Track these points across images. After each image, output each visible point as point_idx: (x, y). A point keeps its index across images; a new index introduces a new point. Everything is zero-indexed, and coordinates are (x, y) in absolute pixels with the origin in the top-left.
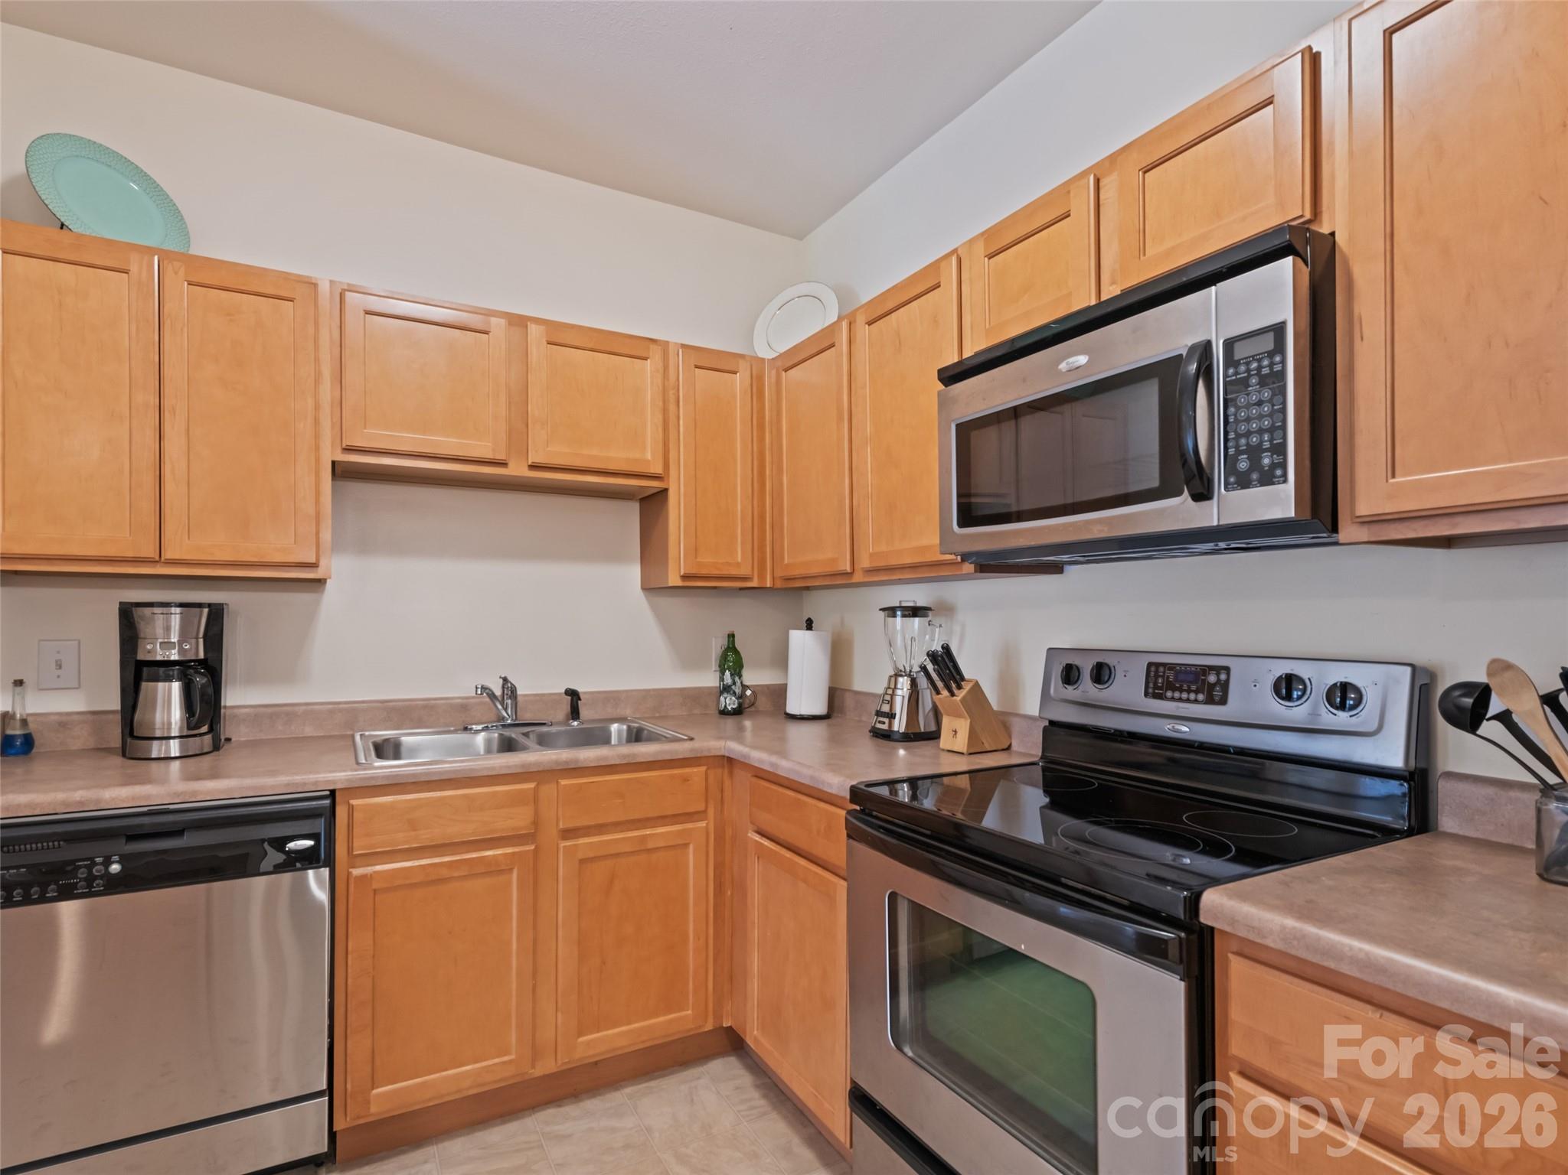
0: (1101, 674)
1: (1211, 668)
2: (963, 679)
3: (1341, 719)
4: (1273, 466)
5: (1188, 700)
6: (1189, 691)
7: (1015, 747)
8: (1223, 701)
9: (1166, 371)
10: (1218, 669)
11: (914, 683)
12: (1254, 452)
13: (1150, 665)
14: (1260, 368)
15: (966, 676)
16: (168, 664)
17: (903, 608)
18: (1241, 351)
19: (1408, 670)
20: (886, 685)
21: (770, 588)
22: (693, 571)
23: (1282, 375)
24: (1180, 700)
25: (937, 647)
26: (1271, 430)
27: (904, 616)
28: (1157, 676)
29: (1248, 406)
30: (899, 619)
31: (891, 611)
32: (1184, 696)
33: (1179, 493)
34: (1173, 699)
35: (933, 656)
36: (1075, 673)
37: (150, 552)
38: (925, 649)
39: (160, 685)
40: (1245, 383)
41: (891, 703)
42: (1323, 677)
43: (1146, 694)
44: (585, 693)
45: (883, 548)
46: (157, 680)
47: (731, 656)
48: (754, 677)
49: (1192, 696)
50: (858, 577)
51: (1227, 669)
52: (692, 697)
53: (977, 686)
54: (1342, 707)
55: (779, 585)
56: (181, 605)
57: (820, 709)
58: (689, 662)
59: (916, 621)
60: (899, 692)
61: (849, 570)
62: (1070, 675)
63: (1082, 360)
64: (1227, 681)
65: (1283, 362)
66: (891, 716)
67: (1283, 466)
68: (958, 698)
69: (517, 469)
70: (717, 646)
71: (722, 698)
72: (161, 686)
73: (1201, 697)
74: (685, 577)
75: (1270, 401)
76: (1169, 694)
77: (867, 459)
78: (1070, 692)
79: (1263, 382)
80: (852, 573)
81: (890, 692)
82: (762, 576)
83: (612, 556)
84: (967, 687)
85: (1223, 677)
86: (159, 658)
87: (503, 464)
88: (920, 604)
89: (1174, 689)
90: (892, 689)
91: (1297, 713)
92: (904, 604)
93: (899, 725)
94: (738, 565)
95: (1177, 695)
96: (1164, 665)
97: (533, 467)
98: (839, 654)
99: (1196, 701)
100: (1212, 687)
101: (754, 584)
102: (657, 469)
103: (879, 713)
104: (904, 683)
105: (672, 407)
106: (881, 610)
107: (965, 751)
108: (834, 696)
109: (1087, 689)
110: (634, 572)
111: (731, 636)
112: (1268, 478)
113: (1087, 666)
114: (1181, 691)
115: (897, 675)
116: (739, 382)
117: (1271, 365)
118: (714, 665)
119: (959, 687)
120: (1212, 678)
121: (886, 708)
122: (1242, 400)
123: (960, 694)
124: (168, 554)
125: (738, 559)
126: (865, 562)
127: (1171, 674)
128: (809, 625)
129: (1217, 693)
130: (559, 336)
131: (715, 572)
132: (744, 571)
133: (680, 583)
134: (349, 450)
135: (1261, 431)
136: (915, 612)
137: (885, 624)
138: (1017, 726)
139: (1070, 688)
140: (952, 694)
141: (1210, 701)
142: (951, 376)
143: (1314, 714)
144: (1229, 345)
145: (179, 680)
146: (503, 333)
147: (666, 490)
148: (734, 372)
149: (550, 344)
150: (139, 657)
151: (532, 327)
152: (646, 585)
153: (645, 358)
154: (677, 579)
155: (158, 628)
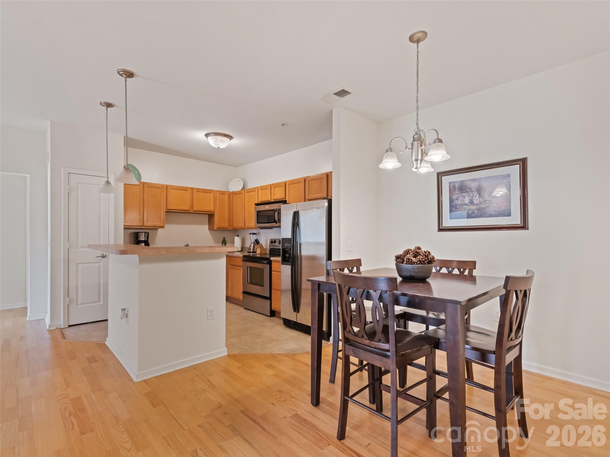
0: (275, 242)
2: (259, 243)
9: (274, 210)
11: (254, 244)
13: (279, 240)
15: (260, 243)
16: (143, 241)
17: (252, 233)
21: (231, 230)
22: (218, 227)
25: (256, 239)
31: (251, 234)
35: (255, 240)
37: (142, 225)
38: (254, 239)
40: (279, 213)
41: (250, 247)
43: (278, 244)
45: (248, 225)
46: (141, 243)
47: (224, 241)
50: (245, 229)
53: (261, 244)
55: (233, 229)
56: (144, 232)
57: (240, 250)
58: (217, 242)
59: (255, 235)
61: (244, 227)
62: (272, 242)
63: (268, 207)
66: (250, 249)
69: (191, 211)
70: (221, 240)
72: (141, 244)
74: (217, 228)
77: (247, 212)
80: (244, 228)
82: (230, 228)
84: (260, 244)
86: (141, 240)
87: (189, 211)
88: (255, 233)
90: (251, 245)
93: (251, 251)
97: (194, 211)
98: (243, 241)
101: (229, 229)
102: (213, 211)
103: (249, 249)
104: (252, 244)
105: (215, 201)
106: (249, 234)
107: (260, 254)
108: (242, 247)
109: (274, 244)
110: (207, 227)
111: (224, 238)
116: (226, 196)
118: (221, 243)
121: (250, 248)
122: (279, 215)
123: (259, 245)
124: (145, 225)
125: (226, 225)
126: (246, 227)
128: (238, 236)
130: (198, 190)
131: (222, 227)
132: (227, 227)
133: (216, 229)
134: (168, 209)
136: (254, 234)
137: (250, 236)
138: (266, 250)
139: (272, 244)
142: (257, 205)
144: (278, 209)
146: (189, 191)
147: (214, 214)
148: (225, 194)
149: (197, 192)
150: (139, 240)
151: (194, 189)
152: (209, 229)
153: (211, 193)
154: (215, 228)
155: (141, 236)
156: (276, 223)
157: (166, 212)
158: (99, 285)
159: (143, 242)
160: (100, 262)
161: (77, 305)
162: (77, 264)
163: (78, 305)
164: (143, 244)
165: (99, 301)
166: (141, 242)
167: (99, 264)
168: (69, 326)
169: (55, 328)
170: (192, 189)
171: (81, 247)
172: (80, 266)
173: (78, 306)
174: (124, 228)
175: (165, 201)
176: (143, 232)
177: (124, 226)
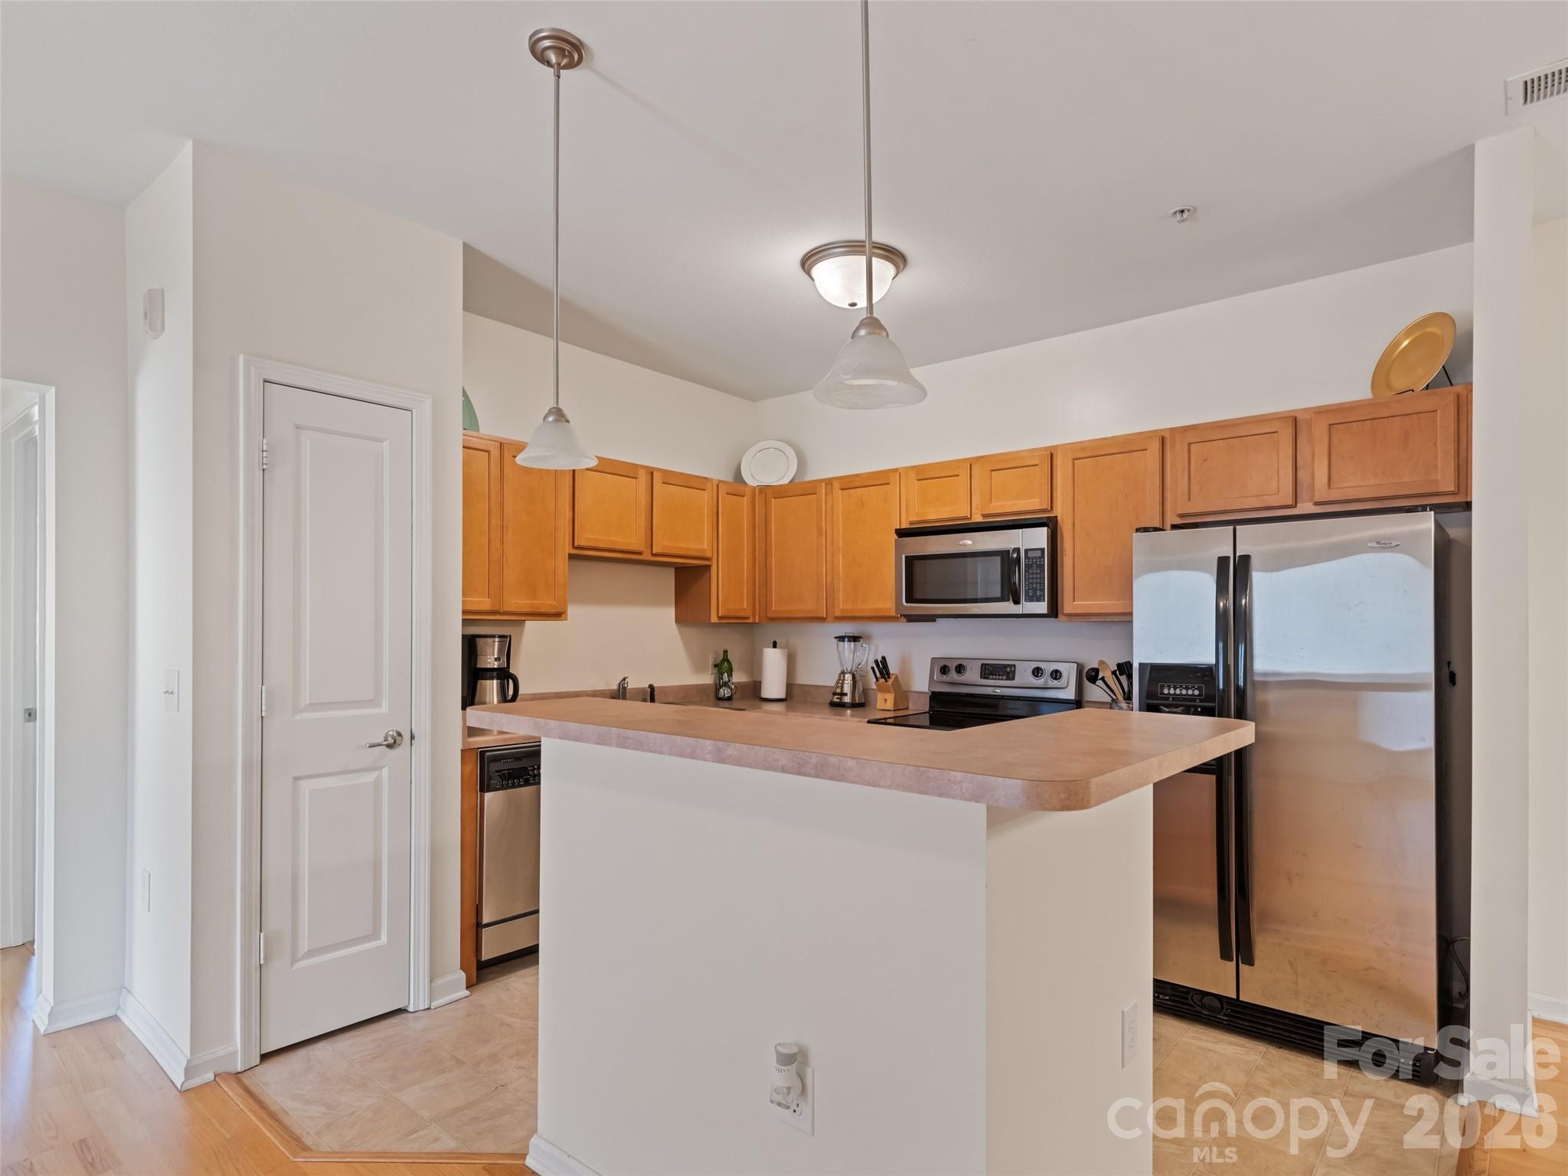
0: (960, 669)
1: (1008, 665)
2: (890, 673)
3: (1055, 683)
4: (1041, 596)
5: (999, 679)
6: (999, 675)
7: (911, 706)
8: (1013, 679)
9: (1004, 554)
10: (1010, 666)
11: (856, 676)
12: (1035, 590)
13: (982, 665)
14: (1036, 562)
16: (490, 670)
17: (849, 637)
18: (1030, 554)
19: (1076, 664)
20: (837, 678)
22: (724, 614)
23: (1044, 565)
24: (996, 679)
26: (1040, 583)
27: (849, 641)
28: (986, 669)
29: (1033, 574)
30: (846, 643)
31: (841, 639)
32: (998, 677)
33: (1009, 600)
34: (993, 679)
35: (876, 662)
36: (947, 669)
37: (496, 608)
39: (488, 681)
40: (1031, 566)
41: (841, 688)
42: (1048, 668)
43: (981, 677)
44: (657, 687)
45: (849, 606)
46: (485, 677)
47: (724, 664)
48: (739, 677)
49: (1001, 677)
50: (828, 620)
51: (1014, 666)
52: (700, 689)
53: (896, 677)
54: (1056, 679)
55: (764, 621)
56: (500, 637)
57: (782, 695)
58: (698, 668)
59: (855, 643)
60: (846, 682)
61: (825, 615)
62: (944, 670)
63: (970, 542)
64: (1015, 671)
65: (1044, 561)
66: (842, 695)
67: (1044, 596)
68: (890, 683)
69: (647, 557)
70: (716, 657)
71: (722, 690)
73: (1004, 677)
74: (720, 618)
75: (1039, 573)
76: (991, 677)
78: (945, 678)
79: (1038, 566)
80: (826, 618)
81: (841, 682)
82: (754, 618)
83: (657, 602)
84: (893, 678)
85: (1013, 669)
86: (489, 666)
87: (641, 553)
89: (993, 675)
90: (842, 680)
91: (1040, 682)
92: (848, 635)
93: (847, 699)
94: (745, 609)
95: (994, 677)
96: (988, 664)
97: (654, 554)
99: (1002, 679)
100: (1008, 673)
101: (751, 621)
102: (706, 554)
103: (835, 694)
104: (848, 677)
105: (716, 519)
106: (835, 638)
107: (892, 709)
108: (790, 687)
109: (953, 676)
110: (671, 612)
111: (725, 652)
112: (1040, 599)
113: (953, 666)
114: (996, 675)
115: (843, 673)
117: (1040, 561)
119: (889, 677)
120: (1008, 670)
121: (838, 691)
122: (1031, 572)
123: (890, 681)
124: (504, 609)
125: (744, 606)
126: (835, 610)
127: (991, 668)
128: (775, 645)
129: (1011, 675)
130: (672, 478)
131: (734, 614)
132: (748, 613)
133: (717, 621)
134: (577, 548)
135: (1037, 583)
136: (855, 639)
137: (836, 645)
138: (912, 698)
139: (945, 676)
140: (887, 681)
141: (1008, 679)
142: (902, 533)
143: (1046, 682)
144: (1026, 551)
145: (497, 679)
146: (643, 477)
147: (709, 566)
148: (743, 496)
149: (663, 483)
150: (478, 666)
151: (655, 474)
152: (679, 620)
153: (704, 490)
154: (714, 619)
155: (489, 651)
156: (1017, 602)
157: (571, 557)
158: (377, 865)
159: (495, 674)
160: (381, 768)
161: (295, 959)
162: (296, 779)
163: (299, 960)
164: (495, 681)
165: (375, 935)
166: (488, 674)
167: (375, 774)
168: (265, 1057)
169: (210, 1076)
170: (651, 472)
171: (310, 704)
172: (306, 786)
173: (299, 965)
174: (463, 620)
175: (568, 514)
176: (493, 636)
177: (464, 612)
